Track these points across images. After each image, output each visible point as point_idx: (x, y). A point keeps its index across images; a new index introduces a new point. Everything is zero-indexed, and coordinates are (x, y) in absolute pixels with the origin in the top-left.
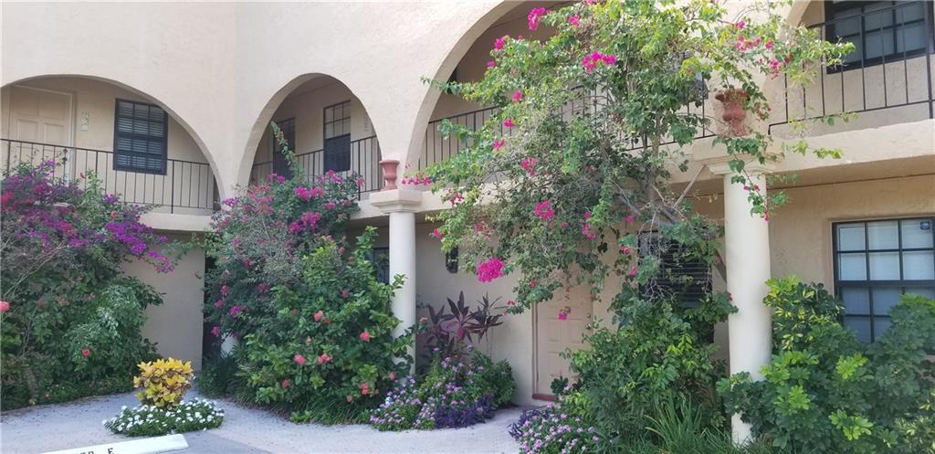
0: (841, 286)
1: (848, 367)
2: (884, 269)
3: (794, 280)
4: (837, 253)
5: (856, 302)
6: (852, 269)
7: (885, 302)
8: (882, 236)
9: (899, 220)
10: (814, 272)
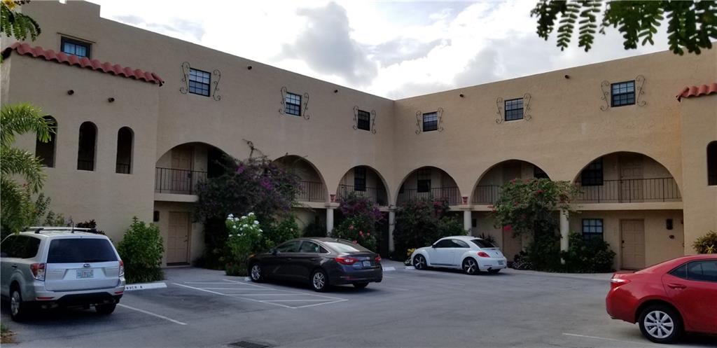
0: (584, 234)
1: (583, 248)
2: (593, 230)
3: (574, 232)
4: (583, 226)
5: (587, 237)
6: (586, 230)
7: (592, 236)
8: (593, 223)
9: (596, 220)
10: (578, 230)
